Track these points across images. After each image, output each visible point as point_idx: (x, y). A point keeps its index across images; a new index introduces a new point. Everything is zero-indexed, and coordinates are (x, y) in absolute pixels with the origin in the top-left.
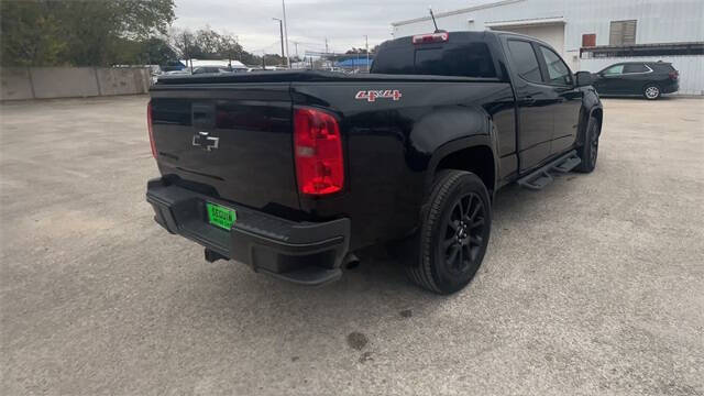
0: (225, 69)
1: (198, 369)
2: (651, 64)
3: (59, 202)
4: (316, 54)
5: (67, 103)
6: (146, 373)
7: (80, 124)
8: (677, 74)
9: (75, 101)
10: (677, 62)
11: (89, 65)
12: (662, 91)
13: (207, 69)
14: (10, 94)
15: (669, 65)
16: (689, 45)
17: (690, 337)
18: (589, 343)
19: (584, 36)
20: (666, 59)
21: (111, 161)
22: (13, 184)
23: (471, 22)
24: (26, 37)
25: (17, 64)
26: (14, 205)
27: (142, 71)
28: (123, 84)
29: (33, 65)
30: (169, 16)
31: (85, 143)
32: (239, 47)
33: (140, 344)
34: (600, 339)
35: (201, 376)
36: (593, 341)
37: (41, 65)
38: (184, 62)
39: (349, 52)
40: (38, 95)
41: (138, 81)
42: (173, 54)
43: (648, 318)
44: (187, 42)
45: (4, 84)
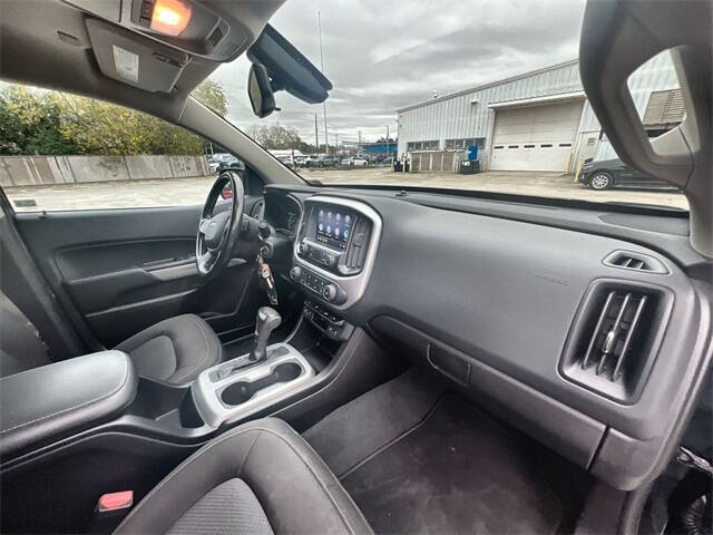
23: (474, 103)
27: (202, 159)
32: (299, 139)
40: (134, 177)
41: (199, 166)
44: (265, 136)
45: (110, 168)
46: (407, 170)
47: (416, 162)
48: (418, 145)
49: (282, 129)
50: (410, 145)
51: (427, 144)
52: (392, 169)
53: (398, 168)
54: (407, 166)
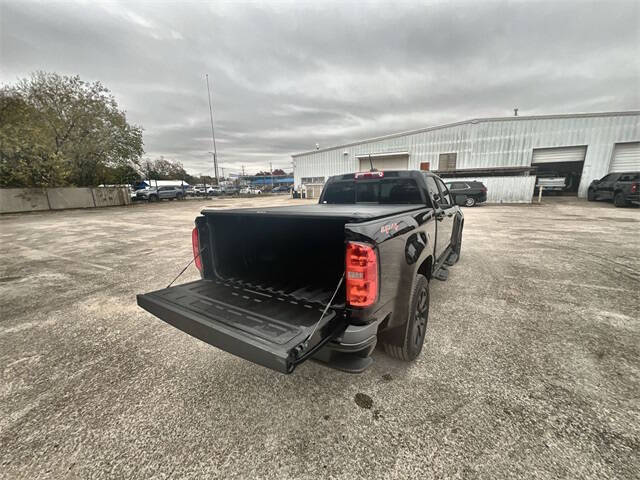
0: (179, 188)
1: (260, 429)
2: (469, 183)
3: (99, 290)
4: (235, 176)
5: (73, 212)
6: (223, 432)
7: (89, 228)
8: (486, 189)
9: (78, 211)
10: (486, 181)
11: (86, 186)
12: (476, 201)
13: (166, 188)
14: (34, 206)
15: (481, 183)
16: (494, 170)
17: (594, 392)
18: (527, 398)
19: (422, 164)
20: (479, 180)
21: (121, 257)
22: (60, 276)
23: (346, 154)
24: (43, 167)
25: (36, 186)
26: (68, 293)
27: (123, 190)
28: (111, 199)
29: (49, 186)
30: (140, 152)
31: (98, 243)
32: (184, 171)
33: (208, 407)
34: (534, 395)
35: (265, 434)
36: (530, 397)
37: (54, 186)
38: (147, 182)
39: (258, 174)
40: (54, 207)
41: (121, 197)
42: (138, 176)
43: (557, 377)
44: (148, 168)
45: (29, 199)
46: (304, 197)
47: (310, 192)
48: (309, 180)
49: (167, 163)
50: (304, 179)
51: (316, 179)
52: (291, 196)
53: (296, 196)
54: (304, 195)
